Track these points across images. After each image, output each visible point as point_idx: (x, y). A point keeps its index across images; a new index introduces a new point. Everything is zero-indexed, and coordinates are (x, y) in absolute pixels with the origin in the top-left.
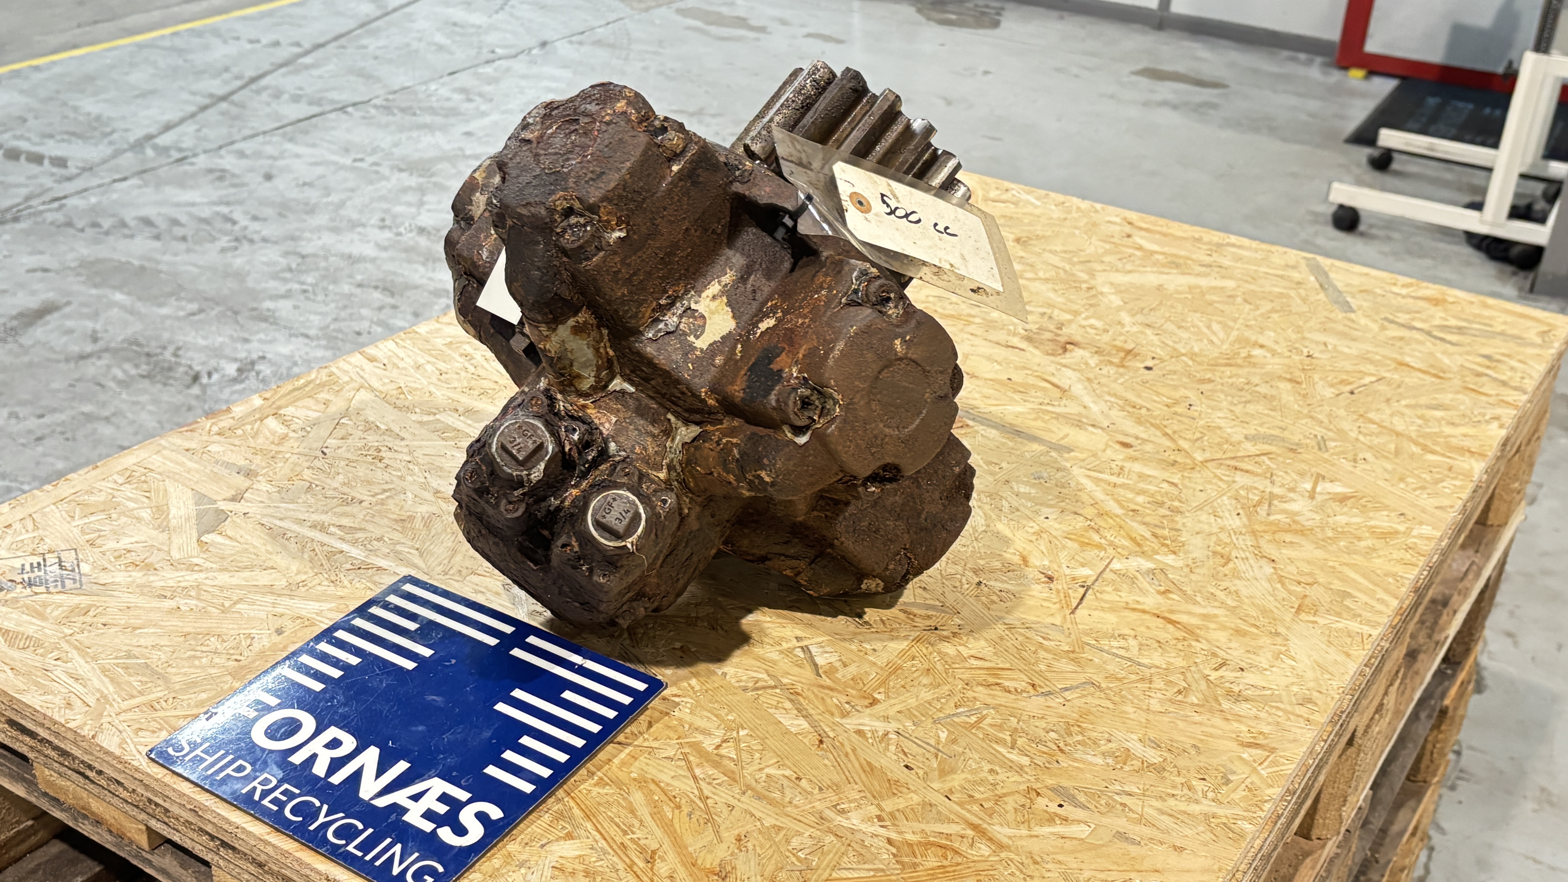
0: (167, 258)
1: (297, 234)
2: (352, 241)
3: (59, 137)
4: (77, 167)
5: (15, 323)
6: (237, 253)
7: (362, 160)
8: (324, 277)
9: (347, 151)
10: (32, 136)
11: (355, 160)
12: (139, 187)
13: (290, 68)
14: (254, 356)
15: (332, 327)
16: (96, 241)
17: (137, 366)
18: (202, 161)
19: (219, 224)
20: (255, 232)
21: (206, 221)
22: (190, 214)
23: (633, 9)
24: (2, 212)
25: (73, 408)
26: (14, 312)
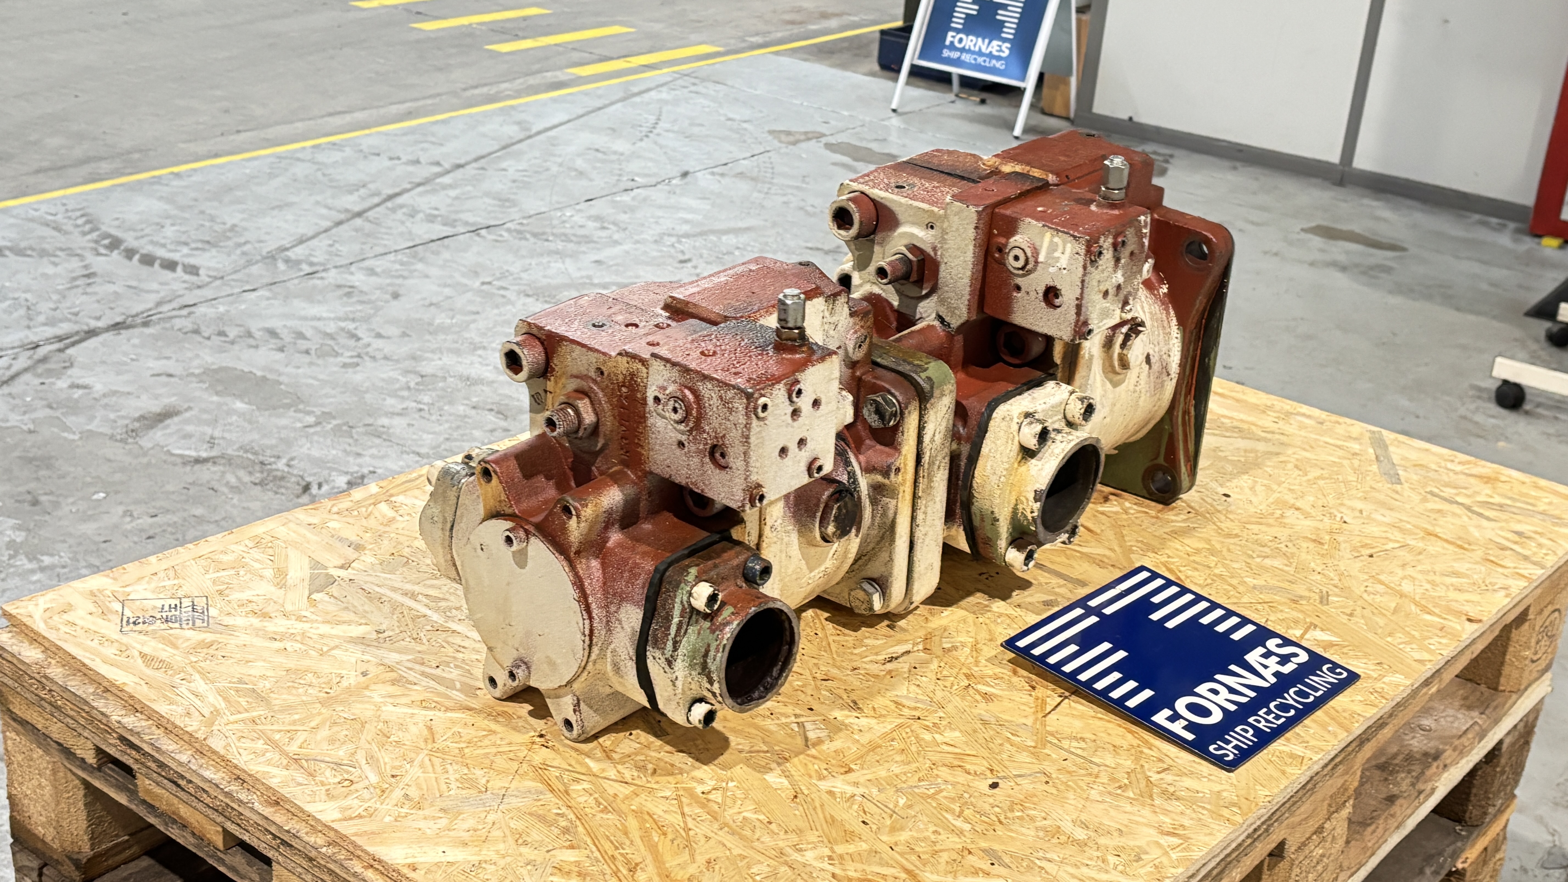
0: (290, 370)
1: (419, 353)
2: (472, 363)
3: (193, 245)
4: (210, 276)
5: (137, 425)
6: (358, 368)
7: (489, 283)
8: (441, 397)
9: (476, 274)
10: (167, 242)
11: (483, 283)
12: (268, 299)
13: (427, 187)
14: (365, 471)
15: (443, 447)
16: (221, 350)
17: (250, 473)
18: (332, 276)
19: (343, 340)
20: (378, 350)
21: (331, 336)
22: (315, 328)
23: (781, 142)
24: (133, 316)
25: (185, 510)
26: (137, 414)
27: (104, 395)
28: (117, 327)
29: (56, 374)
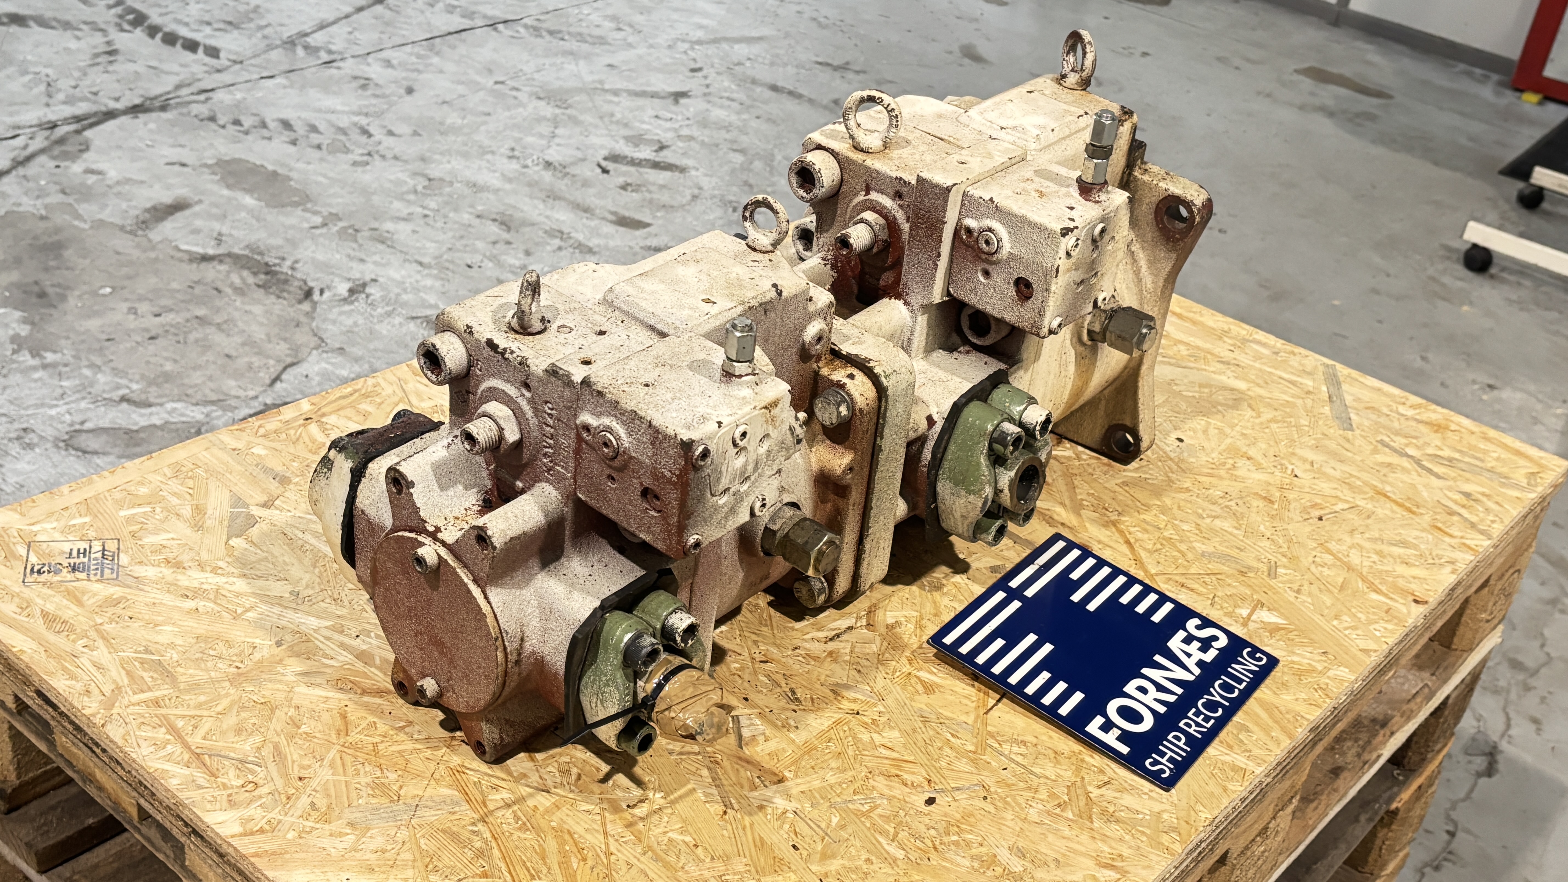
0: (300, 165)
1: (428, 154)
2: (480, 168)
3: (216, 26)
4: (229, 60)
5: (147, 216)
6: (368, 167)
7: (502, 83)
8: (447, 203)
9: (490, 72)
10: (191, 21)
11: (496, 83)
12: (285, 87)
14: (367, 278)
15: (445, 257)
16: (235, 140)
17: (255, 274)
18: (349, 66)
19: (355, 135)
20: (388, 148)
21: (343, 131)
22: (329, 122)
24: (152, 99)
25: (189, 310)
26: (148, 205)
27: (118, 183)
28: (136, 110)
29: (72, 157)
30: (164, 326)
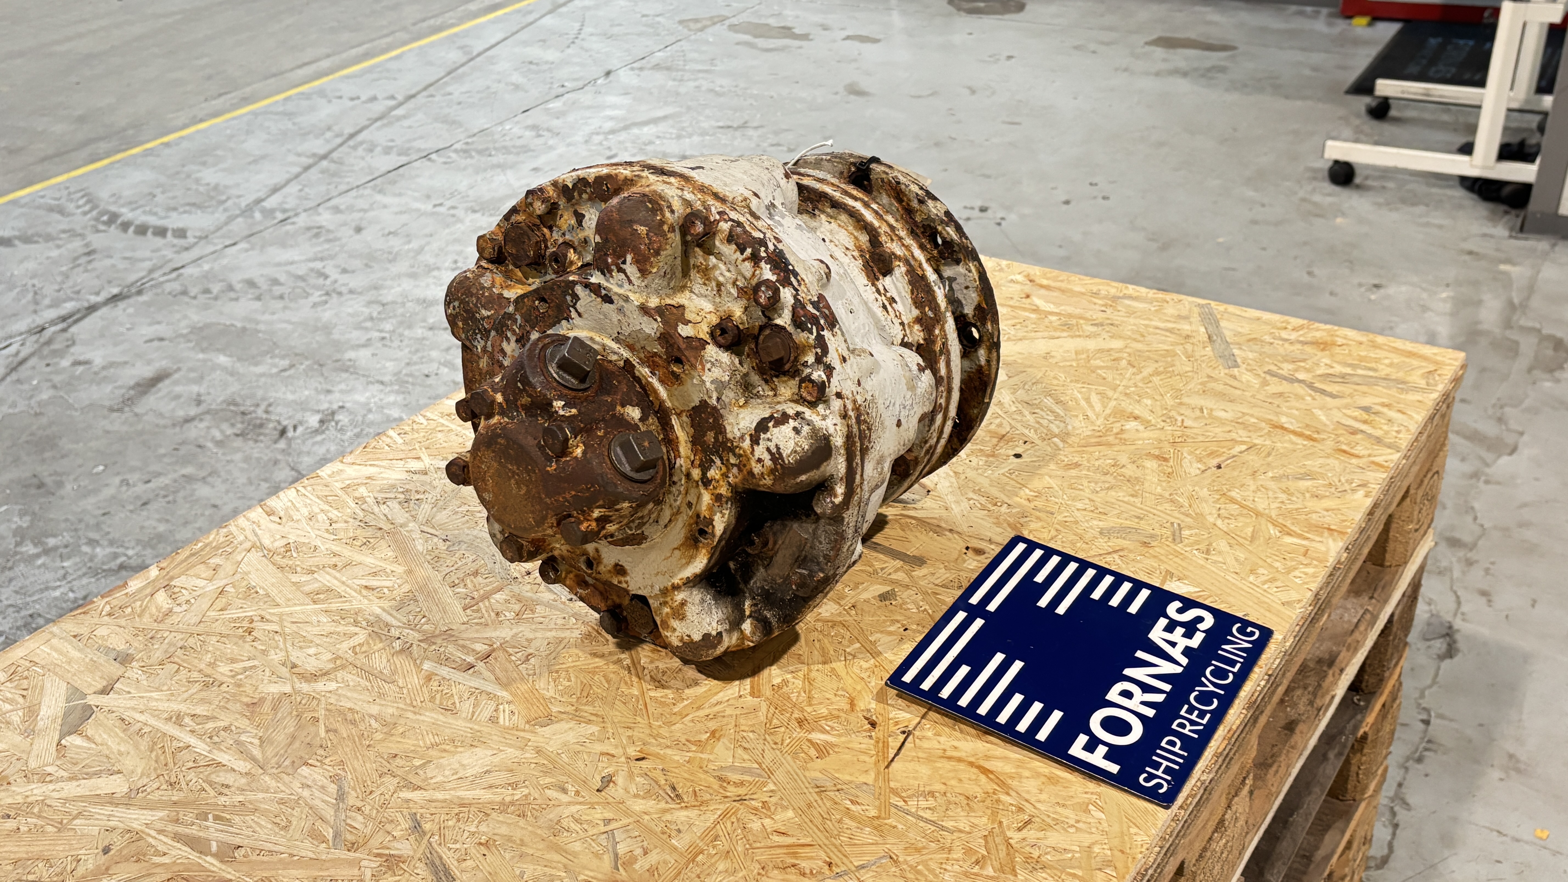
0: (267, 317)
1: (380, 282)
2: (428, 285)
3: (181, 210)
4: (195, 237)
5: (132, 392)
6: (327, 306)
7: (441, 205)
8: (401, 323)
9: (428, 197)
10: (158, 209)
11: (435, 206)
12: (247, 250)
13: (385, 121)
14: (335, 406)
15: (404, 372)
16: (206, 307)
17: (233, 425)
18: (302, 220)
19: (313, 281)
20: (344, 285)
21: (302, 278)
22: (288, 273)
23: (690, 30)
24: (128, 287)
25: (175, 471)
26: (132, 383)
27: (104, 368)
28: (115, 299)
29: (60, 354)
30: (153, 491)
